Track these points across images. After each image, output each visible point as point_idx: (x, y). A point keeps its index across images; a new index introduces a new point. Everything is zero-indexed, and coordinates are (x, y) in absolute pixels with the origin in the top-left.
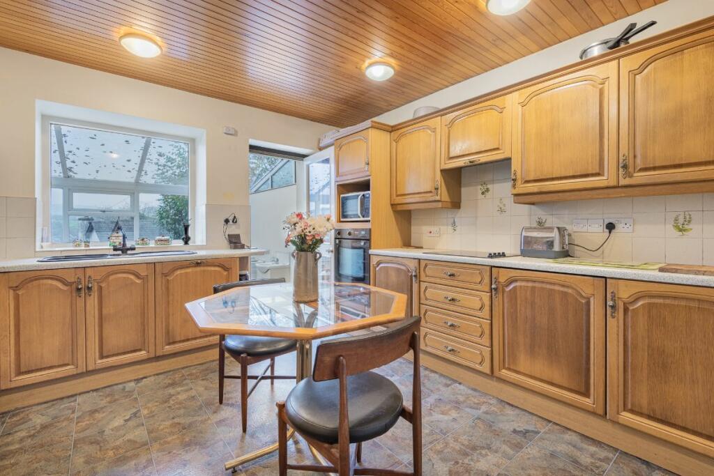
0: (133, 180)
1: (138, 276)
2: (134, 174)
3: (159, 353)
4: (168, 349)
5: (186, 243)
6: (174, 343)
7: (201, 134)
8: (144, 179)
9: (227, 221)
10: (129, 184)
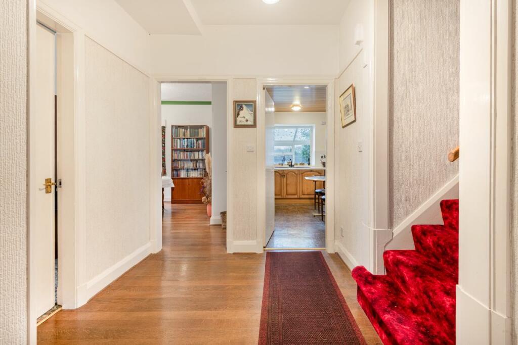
0: (292, 140)
1: (295, 173)
2: (293, 137)
3: (300, 197)
4: (303, 196)
5: (309, 165)
6: (304, 195)
7: (314, 125)
8: (297, 139)
9: (322, 157)
10: (291, 141)
